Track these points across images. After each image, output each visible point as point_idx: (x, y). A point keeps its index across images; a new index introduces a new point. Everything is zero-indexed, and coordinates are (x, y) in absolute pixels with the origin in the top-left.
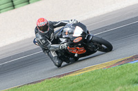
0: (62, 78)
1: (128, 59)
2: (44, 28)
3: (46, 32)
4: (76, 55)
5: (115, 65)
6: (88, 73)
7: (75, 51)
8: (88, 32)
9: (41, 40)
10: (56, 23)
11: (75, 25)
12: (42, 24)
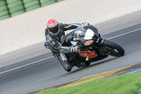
0: (59, 88)
1: (126, 69)
2: (55, 29)
3: (56, 34)
4: (87, 59)
5: (113, 75)
6: (86, 84)
7: (86, 54)
8: (99, 35)
9: (51, 42)
10: (67, 25)
11: (86, 28)
12: (52, 25)
